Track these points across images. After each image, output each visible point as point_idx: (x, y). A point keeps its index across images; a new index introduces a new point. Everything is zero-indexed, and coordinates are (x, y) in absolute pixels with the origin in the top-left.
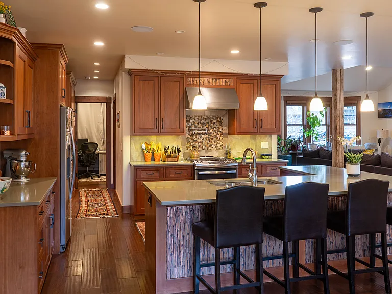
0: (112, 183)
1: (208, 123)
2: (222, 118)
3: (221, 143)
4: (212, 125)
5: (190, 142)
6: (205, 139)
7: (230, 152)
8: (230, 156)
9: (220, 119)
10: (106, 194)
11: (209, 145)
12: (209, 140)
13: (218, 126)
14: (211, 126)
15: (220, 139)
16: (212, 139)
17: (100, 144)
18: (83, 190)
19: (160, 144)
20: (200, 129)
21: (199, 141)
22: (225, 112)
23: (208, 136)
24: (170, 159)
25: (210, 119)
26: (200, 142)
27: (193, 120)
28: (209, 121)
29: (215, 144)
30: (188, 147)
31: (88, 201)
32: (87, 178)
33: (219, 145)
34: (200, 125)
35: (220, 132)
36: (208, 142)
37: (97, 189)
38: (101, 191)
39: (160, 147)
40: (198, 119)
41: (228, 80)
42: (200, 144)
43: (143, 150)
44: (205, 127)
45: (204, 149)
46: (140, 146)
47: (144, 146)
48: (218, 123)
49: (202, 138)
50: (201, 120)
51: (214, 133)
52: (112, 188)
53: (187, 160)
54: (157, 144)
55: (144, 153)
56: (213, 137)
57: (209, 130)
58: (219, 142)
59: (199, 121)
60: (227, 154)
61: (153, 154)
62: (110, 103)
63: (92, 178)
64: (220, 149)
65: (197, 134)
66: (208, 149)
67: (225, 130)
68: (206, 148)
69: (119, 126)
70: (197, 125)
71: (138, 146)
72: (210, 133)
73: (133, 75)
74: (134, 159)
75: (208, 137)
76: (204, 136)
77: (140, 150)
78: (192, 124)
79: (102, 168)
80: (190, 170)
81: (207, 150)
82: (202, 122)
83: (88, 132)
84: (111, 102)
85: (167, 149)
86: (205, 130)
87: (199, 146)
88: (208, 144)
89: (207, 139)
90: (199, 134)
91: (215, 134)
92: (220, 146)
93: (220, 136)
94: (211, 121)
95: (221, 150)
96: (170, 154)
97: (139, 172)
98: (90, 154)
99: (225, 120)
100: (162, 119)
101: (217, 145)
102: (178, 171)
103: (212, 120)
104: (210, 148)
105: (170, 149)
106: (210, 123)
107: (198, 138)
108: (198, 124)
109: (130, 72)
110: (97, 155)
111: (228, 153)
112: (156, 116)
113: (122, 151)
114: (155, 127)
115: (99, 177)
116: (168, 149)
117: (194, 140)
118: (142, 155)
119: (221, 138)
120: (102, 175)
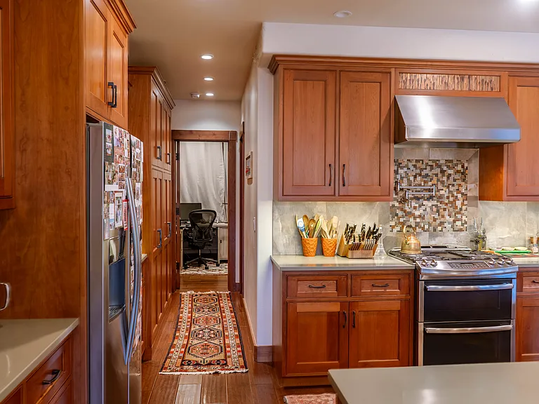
0: (237, 281)
1: (437, 175)
2: (466, 165)
3: (464, 218)
4: (445, 179)
5: (397, 215)
6: (428, 209)
7: (484, 239)
8: (484, 247)
9: (463, 167)
10: (226, 304)
11: (438, 222)
12: (438, 211)
13: (458, 182)
14: (443, 182)
15: (461, 209)
16: (445, 210)
17: (220, 212)
18: (189, 292)
19: (335, 220)
20: (419, 188)
21: (417, 213)
22: (472, 151)
23: (435, 203)
24: (358, 253)
25: (439, 166)
26: (420, 216)
27: (405, 169)
28: (438, 170)
29: (452, 220)
30: (393, 227)
31: (192, 321)
32: (199, 266)
33: (458, 223)
34: (419, 178)
35: (463, 194)
36: (436, 216)
37: (211, 292)
38: (219, 296)
39: (335, 226)
40: (415, 166)
41: (488, 79)
42: (418, 220)
43: (298, 231)
44: (430, 183)
45: (428, 230)
46: (293, 223)
47: (301, 223)
48: (457, 176)
49: (423, 208)
50: (422, 170)
51: (448, 198)
52: (237, 291)
53: (391, 253)
54: (329, 219)
55: (301, 238)
56: (447, 204)
57: (438, 191)
58: (459, 216)
59: (418, 171)
60: (477, 242)
61: (320, 239)
62: (234, 142)
63: (207, 268)
64: (461, 230)
65: (412, 199)
66: (435, 230)
67: (472, 189)
68: (431, 229)
69: (250, 180)
70: (412, 178)
71: (290, 223)
72: (441, 197)
73: (280, 68)
74: (281, 249)
75: (436, 206)
76: (429, 204)
77: (292, 231)
78: (402, 178)
79: (223, 252)
80: (407, 281)
81: (434, 233)
82: (423, 173)
83: (201, 194)
84: (236, 140)
85: (350, 231)
86: (430, 190)
87: (417, 224)
88: (435, 220)
89: (435, 209)
90: (418, 199)
91: (451, 199)
92: (462, 225)
93: (463, 204)
94: (443, 172)
95: (462, 234)
96: (357, 241)
97: (292, 283)
98: (203, 228)
99: (474, 170)
100: (341, 165)
101: (454, 221)
102: (377, 283)
103: (445, 168)
104: (440, 228)
105: (358, 232)
106: (440, 175)
107: (415, 208)
108: (415, 177)
109: (275, 64)
110: (216, 229)
111: (478, 240)
112: (330, 160)
113: (256, 232)
114: (327, 182)
115: (218, 265)
116: (353, 229)
117: (405, 211)
118: (296, 242)
119: (464, 208)
120: (222, 262)
